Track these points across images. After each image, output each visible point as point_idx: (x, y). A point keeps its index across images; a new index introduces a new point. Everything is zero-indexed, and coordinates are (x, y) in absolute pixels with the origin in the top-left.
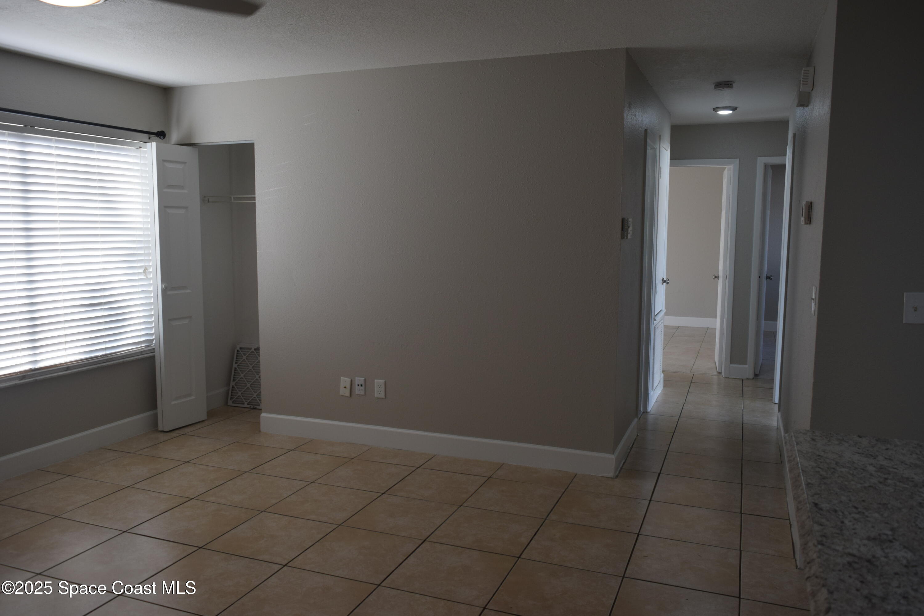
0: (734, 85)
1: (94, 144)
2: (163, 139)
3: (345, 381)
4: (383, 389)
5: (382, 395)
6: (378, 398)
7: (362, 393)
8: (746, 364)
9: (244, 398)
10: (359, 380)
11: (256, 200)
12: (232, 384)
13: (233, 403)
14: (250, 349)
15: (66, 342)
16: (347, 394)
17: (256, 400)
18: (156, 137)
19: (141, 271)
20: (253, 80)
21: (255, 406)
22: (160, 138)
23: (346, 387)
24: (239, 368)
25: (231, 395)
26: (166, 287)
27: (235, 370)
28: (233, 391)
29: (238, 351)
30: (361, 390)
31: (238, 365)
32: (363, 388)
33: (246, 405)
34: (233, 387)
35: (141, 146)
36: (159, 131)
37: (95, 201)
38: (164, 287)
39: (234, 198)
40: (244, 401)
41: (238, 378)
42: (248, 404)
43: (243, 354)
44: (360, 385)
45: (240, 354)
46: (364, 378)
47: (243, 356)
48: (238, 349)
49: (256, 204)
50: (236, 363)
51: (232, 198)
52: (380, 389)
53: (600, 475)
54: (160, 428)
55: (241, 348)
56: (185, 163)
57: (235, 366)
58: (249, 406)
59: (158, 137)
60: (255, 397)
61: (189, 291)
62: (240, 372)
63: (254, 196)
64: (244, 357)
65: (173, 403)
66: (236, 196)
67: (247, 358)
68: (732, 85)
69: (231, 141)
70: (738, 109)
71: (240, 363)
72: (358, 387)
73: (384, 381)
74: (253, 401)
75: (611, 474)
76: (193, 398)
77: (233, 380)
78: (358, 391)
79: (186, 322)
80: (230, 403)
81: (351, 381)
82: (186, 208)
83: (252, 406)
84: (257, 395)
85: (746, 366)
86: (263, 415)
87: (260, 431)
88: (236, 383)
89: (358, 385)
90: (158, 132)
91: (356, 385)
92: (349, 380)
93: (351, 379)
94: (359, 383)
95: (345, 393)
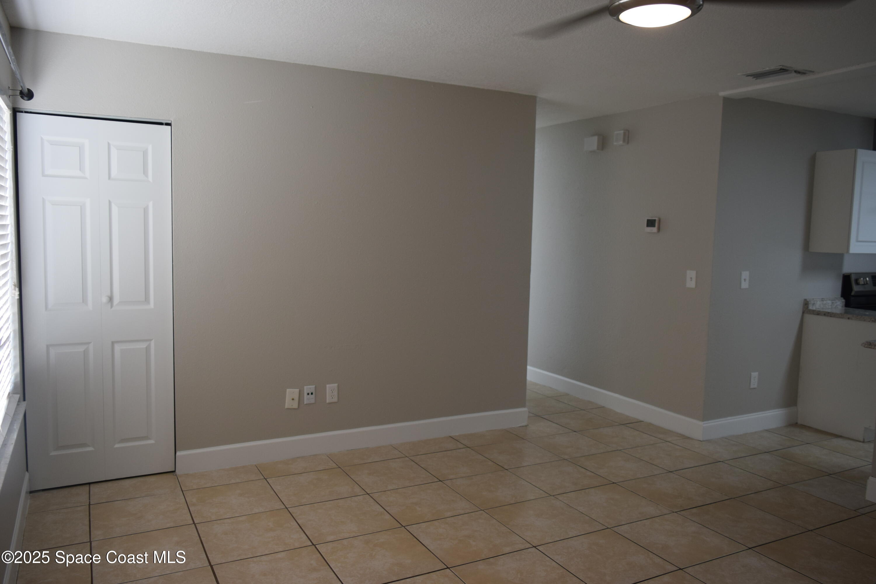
3: (292, 393)
4: (336, 393)
5: (335, 400)
6: (330, 403)
7: (312, 401)
10: (309, 388)
16: (295, 405)
23: (294, 398)
30: (312, 398)
32: (313, 396)
44: (310, 394)
52: (332, 393)
72: (308, 396)
73: (337, 385)
78: (307, 399)
86: (179, 453)
89: (308, 394)
91: (305, 394)
92: (297, 390)
93: (299, 390)
94: (308, 392)
95: (292, 406)
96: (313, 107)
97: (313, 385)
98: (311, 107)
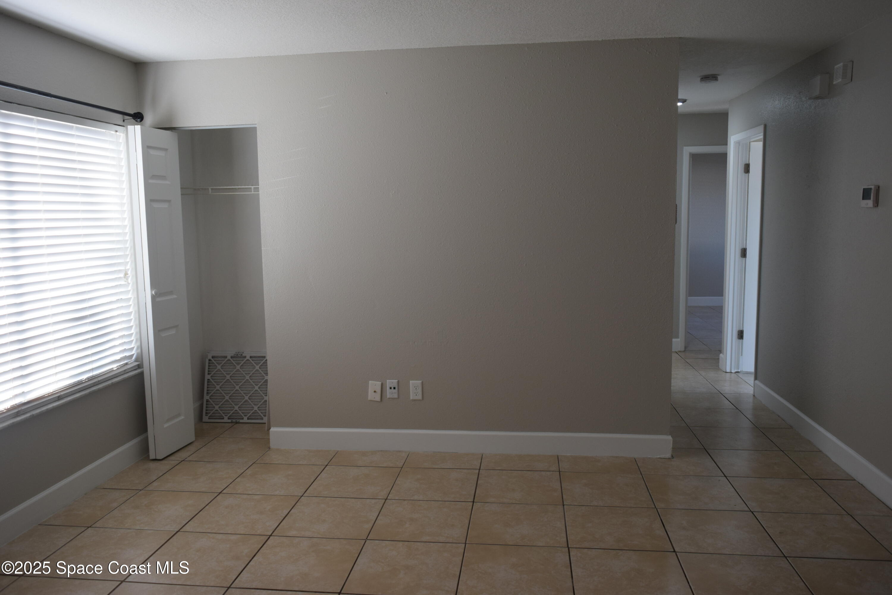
0: (719, 77)
1: (73, 127)
2: (140, 122)
3: (374, 386)
4: (420, 390)
5: (419, 397)
6: (414, 400)
7: (396, 396)
8: (678, 338)
9: (223, 412)
10: (391, 382)
11: (260, 191)
12: (206, 397)
13: (209, 419)
14: (226, 357)
15: (56, 366)
16: (378, 398)
17: (238, 413)
18: (133, 120)
19: (122, 275)
20: (254, 57)
21: (238, 420)
22: (136, 121)
23: (376, 391)
24: (213, 379)
25: (206, 410)
26: (156, 293)
27: (208, 382)
28: (208, 406)
29: (210, 360)
30: (394, 393)
31: (211, 377)
32: (396, 390)
33: (226, 420)
34: (207, 401)
35: (117, 130)
36: (136, 112)
37: (77, 194)
38: (155, 293)
39: (212, 189)
40: (223, 415)
41: (212, 390)
42: (229, 419)
43: (217, 363)
44: (393, 388)
45: (213, 363)
46: (397, 381)
47: (217, 366)
48: (210, 357)
49: (260, 196)
50: (209, 374)
51: (210, 190)
52: (416, 390)
53: (658, 457)
54: (152, 456)
55: (213, 357)
56: (166, 150)
57: (207, 377)
58: (230, 421)
59: (134, 119)
60: (236, 410)
61: (175, 296)
62: (215, 384)
63: (258, 187)
64: (219, 367)
65: (166, 426)
66: (215, 187)
67: (222, 367)
68: (717, 78)
69: (224, 126)
70: (687, 101)
71: (214, 374)
72: (391, 390)
73: (421, 382)
74: (234, 415)
75: (668, 455)
76: (183, 417)
77: (207, 393)
78: (389, 393)
79: (173, 332)
80: (205, 419)
81: (382, 385)
82: (169, 201)
83: (234, 420)
84: (239, 407)
85: (679, 340)
86: (273, 429)
87: (269, 448)
88: (212, 396)
89: (391, 388)
90: (135, 114)
91: (388, 388)
92: (379, 383)
93: (381, 383)
94: (391, 386)
95: (375, 398)
96: (387, 93)
97: (395, 380)
98: (385, 94)
